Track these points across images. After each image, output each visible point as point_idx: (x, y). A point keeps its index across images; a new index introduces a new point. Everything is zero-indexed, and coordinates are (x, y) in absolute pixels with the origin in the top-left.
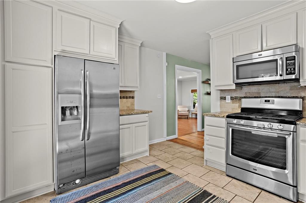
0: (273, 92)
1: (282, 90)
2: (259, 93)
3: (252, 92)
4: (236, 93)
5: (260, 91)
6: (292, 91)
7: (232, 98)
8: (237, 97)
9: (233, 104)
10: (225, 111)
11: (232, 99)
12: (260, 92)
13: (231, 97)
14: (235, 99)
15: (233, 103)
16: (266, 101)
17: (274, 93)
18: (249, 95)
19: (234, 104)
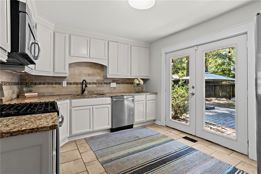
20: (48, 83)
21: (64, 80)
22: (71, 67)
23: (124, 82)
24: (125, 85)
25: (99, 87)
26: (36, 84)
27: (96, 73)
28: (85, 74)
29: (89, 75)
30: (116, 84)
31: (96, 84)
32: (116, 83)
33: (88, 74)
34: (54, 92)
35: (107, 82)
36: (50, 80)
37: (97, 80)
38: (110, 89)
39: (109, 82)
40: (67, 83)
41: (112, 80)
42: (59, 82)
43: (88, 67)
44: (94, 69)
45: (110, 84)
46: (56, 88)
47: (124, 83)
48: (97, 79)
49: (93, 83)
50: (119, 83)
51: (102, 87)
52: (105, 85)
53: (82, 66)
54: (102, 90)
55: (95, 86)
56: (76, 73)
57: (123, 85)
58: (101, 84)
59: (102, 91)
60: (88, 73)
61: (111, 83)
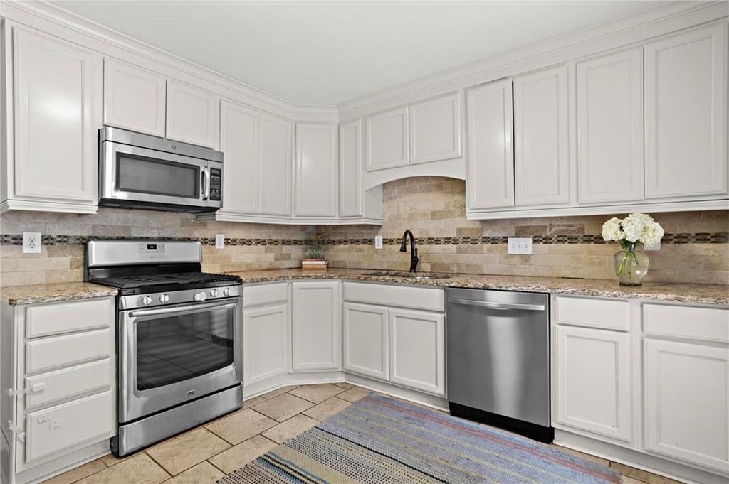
0: (154, 228)
1: (169, 226)
2: (127, 229)
3: (111, 226)
4: (62, 225)
5: (129, 225)
6: (184, 228)
7: (47, 241)
8: (65, 237)
9: (50, 258)
10: (18, 284)
11: (46, 244)
12: (129, 227)
13: (42, 236)
14: (57, 244)
15: (50, 255)
16: (149, 247)
17: (156, 231)
18: (101, 232)
19: (55, 260)
20: (352, 242)
21: (377, 234)
22: (391, 198)
23: (574, 235)
24: (579, 246)
25: (465, 252)
26: (334, 243)
27: (455, 206)
28: (424, 214)
29: (435, 215)
30: (534, 242)
31: (455, 241)
32: (530, 240)
33: (432, 212)
34: (360, 260)
35: (495, 235)
36: (354, 233)
37: (459, 231)
38: (506, 261)
39: (501, 234)
40: (383, 240)
41: (516, 227)
42: (369, 237)
43: (431, 191)
44: (450, 196)
45: (507, 242)
46: (364, 251)
47: (573, 240)
48: (458, 227)
49: (447, 241)
50: (547, 240)
51: (475, 252)
52: (487, 246)
53: (415, 192)
54: (474, 262)
55: (451, 248)
56: (403, 213)
57: (567, 246)
58: (474, 241)
59: (476, 266)
60: (432, 209)
61: (509, 239)
